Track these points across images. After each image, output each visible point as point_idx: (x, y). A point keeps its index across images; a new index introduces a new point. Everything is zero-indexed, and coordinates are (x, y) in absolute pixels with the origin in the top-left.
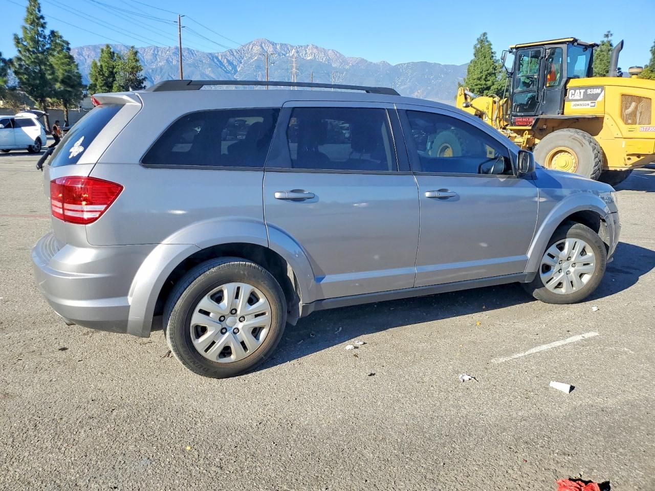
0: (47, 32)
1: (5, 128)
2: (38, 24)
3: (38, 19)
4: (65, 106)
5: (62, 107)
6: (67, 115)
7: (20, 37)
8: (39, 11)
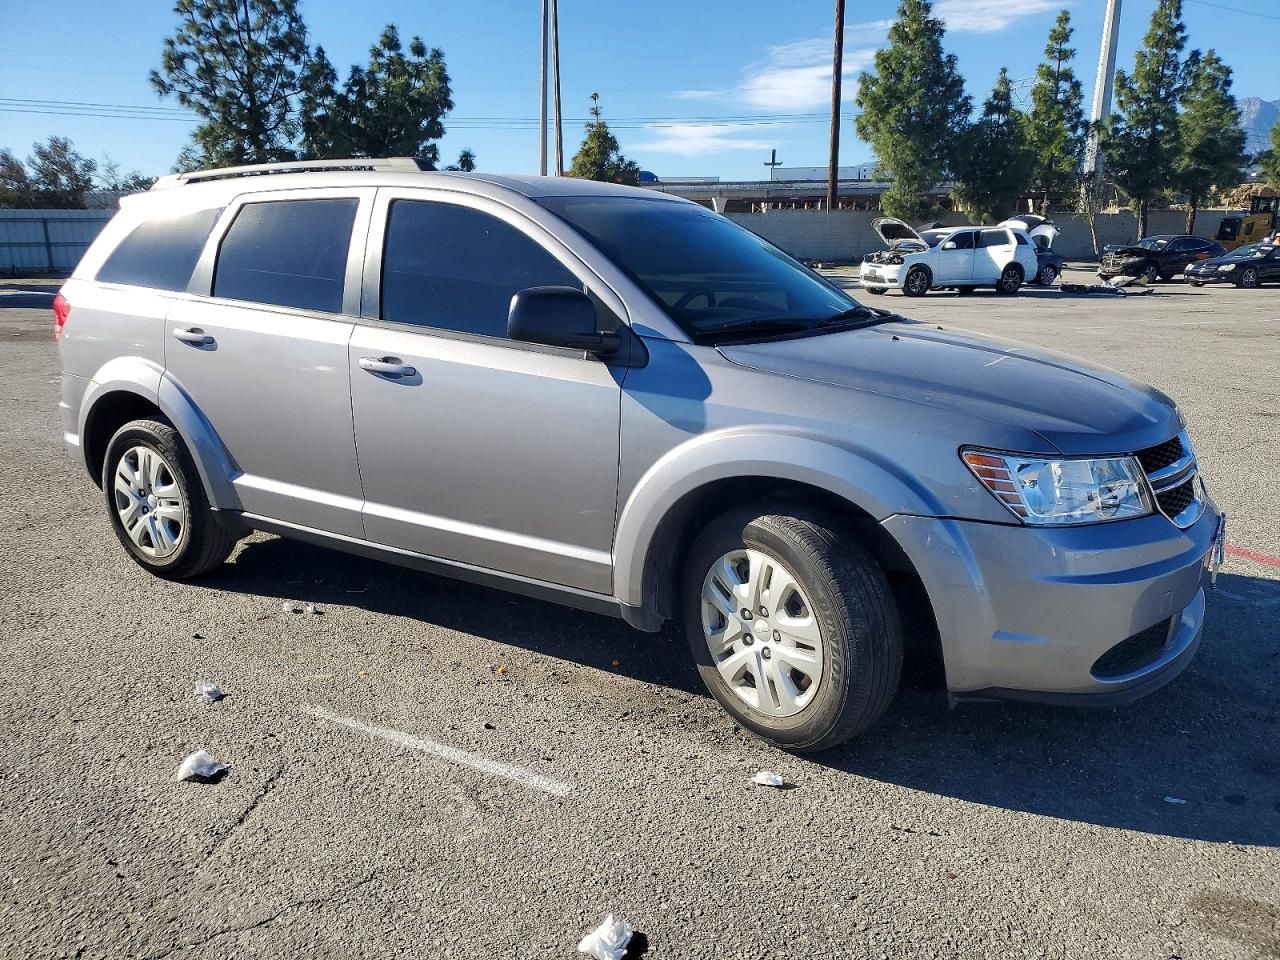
0: (1184, 56)
1: (957, 248)
2: (1168, 44)
3: (1173, 32)
4: (1194, 204)
5: (1187, 206)
6: (1192, 222)
7: (1127, 75)
8: (1178, 16)
